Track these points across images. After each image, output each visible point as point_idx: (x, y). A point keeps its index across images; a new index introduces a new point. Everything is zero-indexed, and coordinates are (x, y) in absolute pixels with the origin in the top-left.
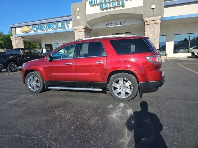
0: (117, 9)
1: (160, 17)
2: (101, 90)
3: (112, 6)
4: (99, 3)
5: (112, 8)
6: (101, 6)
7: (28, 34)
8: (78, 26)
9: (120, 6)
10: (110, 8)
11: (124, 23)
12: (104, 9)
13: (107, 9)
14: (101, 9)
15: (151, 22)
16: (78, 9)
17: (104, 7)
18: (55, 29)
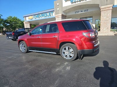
0: (82, 2)
1: (112, 5)
2: (56, 53)
7: (32, 20)
8: (58, 14)
9: (84, 0)
10: (78, 2)
11: (87, 10)
13: (75, 2)
15: (105, 9)
16: (58, 4)
17: (73, 2)
18: (46, 16)
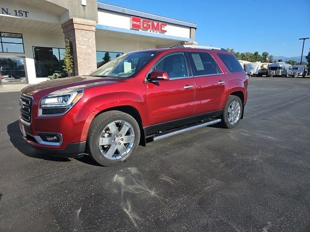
1: (94, 23)
11: (24, 14)
15: (82, 27)
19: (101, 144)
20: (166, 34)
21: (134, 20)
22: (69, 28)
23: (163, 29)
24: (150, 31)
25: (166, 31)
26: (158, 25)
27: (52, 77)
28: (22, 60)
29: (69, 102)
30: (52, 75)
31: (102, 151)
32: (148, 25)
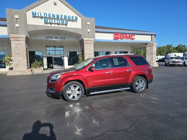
0: (60, 26)
1: (93, 39)
3: (56, 22)
4: (43, 16)
5: (56, 24)
6: (46, 20)
8: (17, 34)
9: (63, 24)
10: (55, 24)
11: (64, 38)
12: (48, 23)
14: (45, 23)
19: (67, 93)
20: (135, 40)
21: (115, 35)
22: (82, 43)
23: (133, 37)
24: (125, 39)
25: (135, 39)
26: (129, 36)
27: (74, 65)
28: (62, 58)
29: (58, 78)
30: (74, 64)
31: (68, 96)
32: (123, 36)
